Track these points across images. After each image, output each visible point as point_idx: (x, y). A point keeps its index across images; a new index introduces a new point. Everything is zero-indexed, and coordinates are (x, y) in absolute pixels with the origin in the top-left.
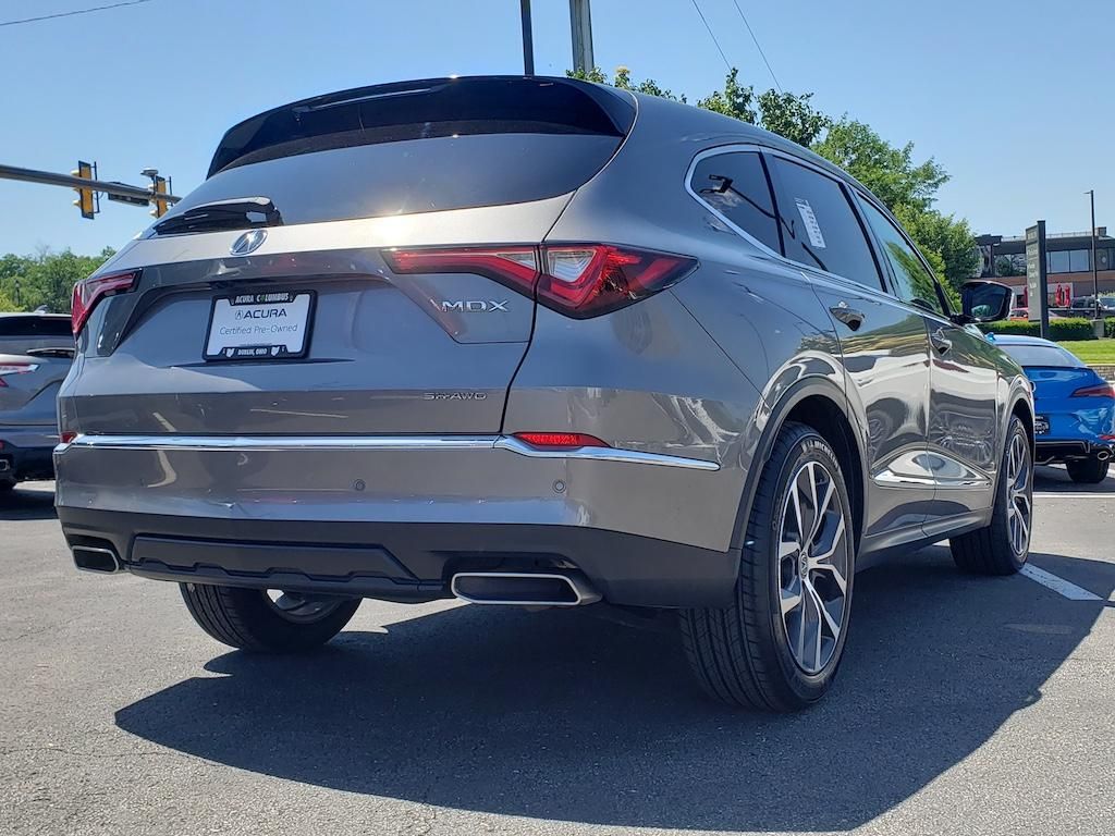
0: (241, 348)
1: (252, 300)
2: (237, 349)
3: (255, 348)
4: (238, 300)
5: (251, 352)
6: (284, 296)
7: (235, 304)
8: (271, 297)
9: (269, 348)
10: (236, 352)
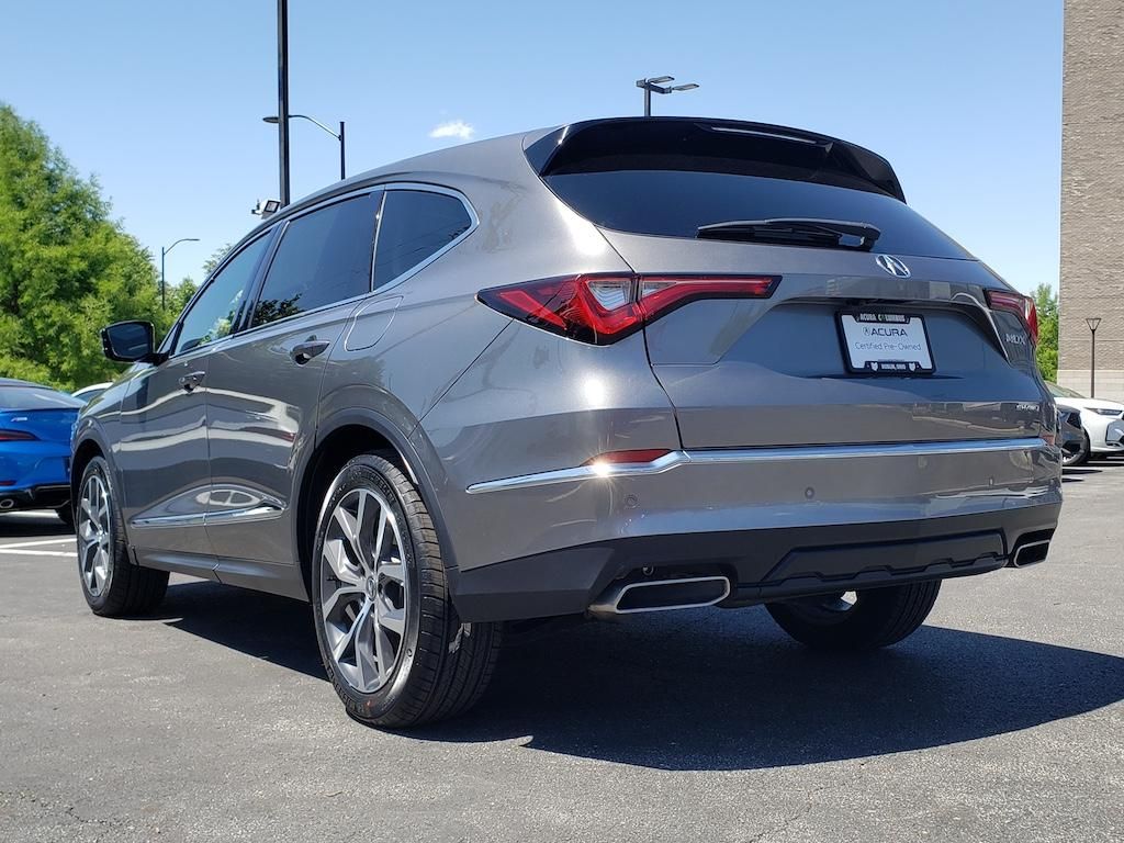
0: (884, 363)
1: (875, 319)
2: (879, 363)
3: (895, 363)
4: (862, 317)
5: (893, 367)
6: (902, 318)
7: (860, 321)
8: (890, 318)
9: (907, 364)
10: (880, 366)
